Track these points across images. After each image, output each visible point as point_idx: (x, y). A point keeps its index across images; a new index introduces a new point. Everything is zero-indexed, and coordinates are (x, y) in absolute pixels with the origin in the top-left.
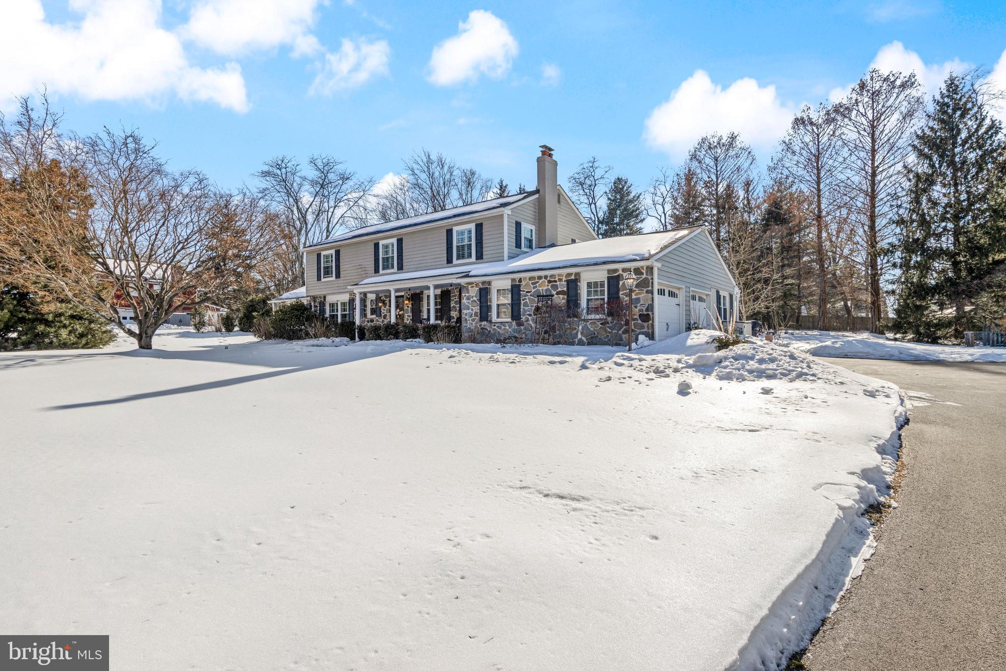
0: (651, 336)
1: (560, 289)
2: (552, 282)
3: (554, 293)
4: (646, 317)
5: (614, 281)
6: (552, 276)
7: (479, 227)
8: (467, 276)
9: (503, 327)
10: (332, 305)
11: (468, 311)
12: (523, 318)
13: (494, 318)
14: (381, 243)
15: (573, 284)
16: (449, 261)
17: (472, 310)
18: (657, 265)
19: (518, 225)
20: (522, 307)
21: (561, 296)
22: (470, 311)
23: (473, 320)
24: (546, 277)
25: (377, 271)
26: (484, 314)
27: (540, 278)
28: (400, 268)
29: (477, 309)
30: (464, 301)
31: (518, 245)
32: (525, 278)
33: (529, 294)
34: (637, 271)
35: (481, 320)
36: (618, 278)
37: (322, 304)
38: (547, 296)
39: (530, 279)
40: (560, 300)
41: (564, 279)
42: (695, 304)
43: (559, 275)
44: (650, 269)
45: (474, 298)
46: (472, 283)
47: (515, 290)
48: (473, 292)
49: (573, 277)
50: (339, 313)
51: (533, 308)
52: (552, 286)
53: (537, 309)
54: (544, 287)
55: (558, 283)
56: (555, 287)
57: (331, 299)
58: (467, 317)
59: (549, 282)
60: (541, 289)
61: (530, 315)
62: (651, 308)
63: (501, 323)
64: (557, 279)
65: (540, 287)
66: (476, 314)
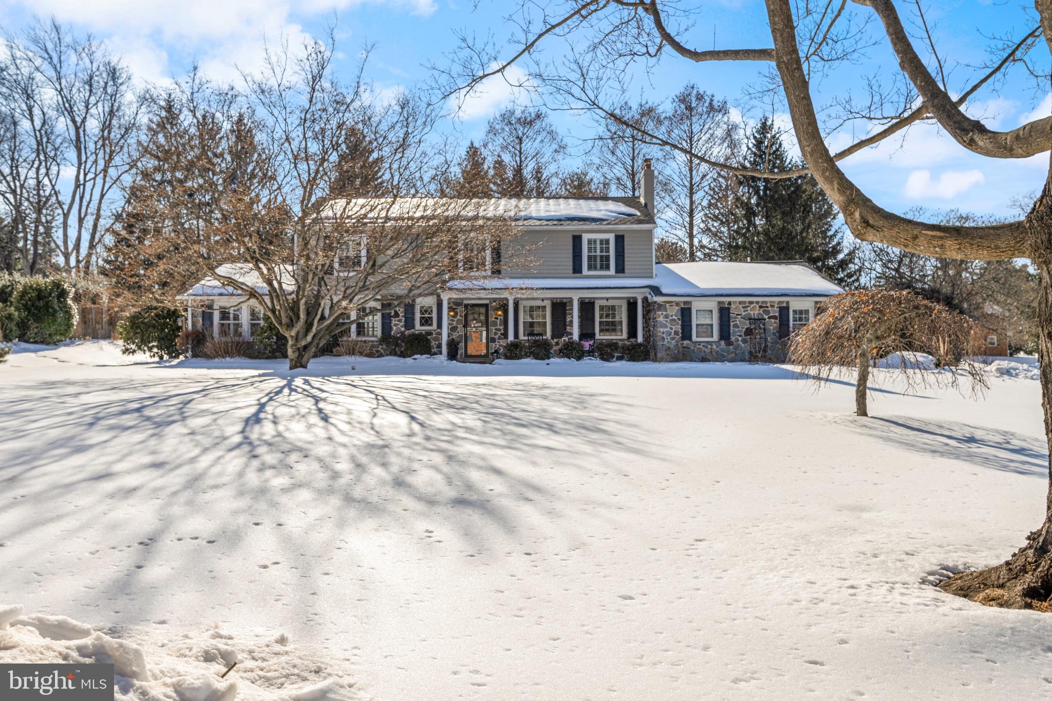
1: (771, 314)
2: (763, 307)
3: (766, 317)
6: (763, 302)
7: (619, 239)
9: (709, 347)
11: (666, 330)
12: (733, 339)
13: (696, 338)
15: (783, 311)
17: (671, 328)
20: (732, 328)
21: (773, 321)
22: (668, 329)
23: (673, 339)
24: (757, 303)
26: (685, 333)
27: (751, 303)
29: (678, 328)
30: (660, 319)
32: (735, 302)
33: (739, 317)
35: (683, 338)
38: (759, 319)
39: (740, 303)
40: (773, 325)
41: (776, 306)
43: (770, 302)
45: (674, 317)
46: (672, 302)
47: (724, 312)
48: (674, 312)
49: (785, 305)
51: (744, 330)
52: (763, 311)
53: (749, 330)
54: (755, 312)
55: (770, 309)
56: (767, 312)
58: (664, 336)
59: (761, 307)
60: (752, 313)
61: (740, 336)
63: (708, 342)
64: (769, 305)
65: (751, 310)
66: (676, 333)
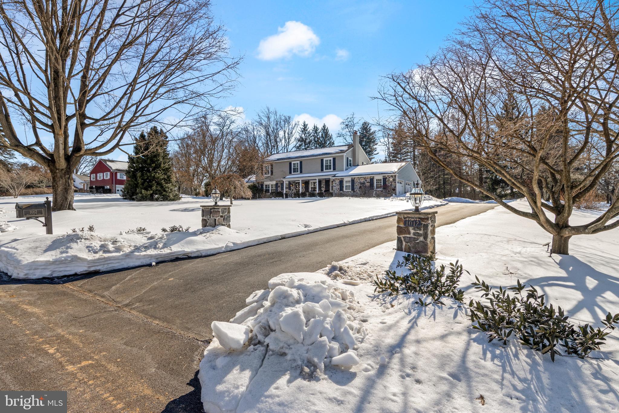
0: (396, 195)
1: (368, 181)
4: (394, 190)
5: (385, 179)
6: (365, 177)
7: (334, 159)
8: (335, 176)
9: (349, 192)
10: (266, 186)
12: (355, 190)
13: (345, 190)
14: (293, 163)
15: (372, 180)
16: (322, 170)
18: (397, 175)
19: (348, 158)
20: (355, 186)
22: (336, 188)
23: (337, 191)
24: (363, 177)
25: (290, 173)
26: (341, 188)
27: (361, 177)
28: (301, 172)
29: (339, 187)
30: (334, 184)
31: (348, 166)
32: (356, 178)
33: (357, 182)
34: (392, 176)
35: (340, 190)
36: (386, 178)
37: (262, 185)
38: (363, 183)
39: (358, 178)
40: (368, 184)
41: (369, 178)
42: (407, 186)
43: (367, 177)
44: (395, 176)
45: (338, 184)
46: (336, 179)
47: (353, 181)
48: (337, 182)
49: (372, 178)
50: (270, 189)
53: (360, 187)
54: (362, 181)
55: (367, 179)
56: (366, 181)
57: (266, 183)
58: (334, 190)
59: (364, 179)
61: (358, 189)
62: (395, 187)
66: (338, 189)
